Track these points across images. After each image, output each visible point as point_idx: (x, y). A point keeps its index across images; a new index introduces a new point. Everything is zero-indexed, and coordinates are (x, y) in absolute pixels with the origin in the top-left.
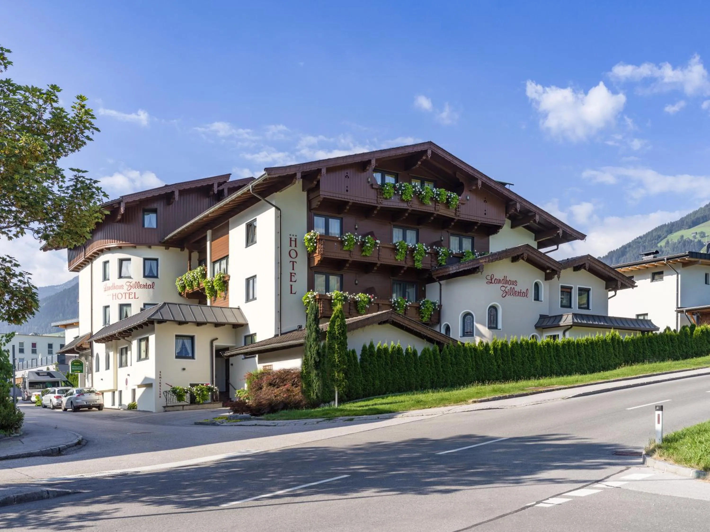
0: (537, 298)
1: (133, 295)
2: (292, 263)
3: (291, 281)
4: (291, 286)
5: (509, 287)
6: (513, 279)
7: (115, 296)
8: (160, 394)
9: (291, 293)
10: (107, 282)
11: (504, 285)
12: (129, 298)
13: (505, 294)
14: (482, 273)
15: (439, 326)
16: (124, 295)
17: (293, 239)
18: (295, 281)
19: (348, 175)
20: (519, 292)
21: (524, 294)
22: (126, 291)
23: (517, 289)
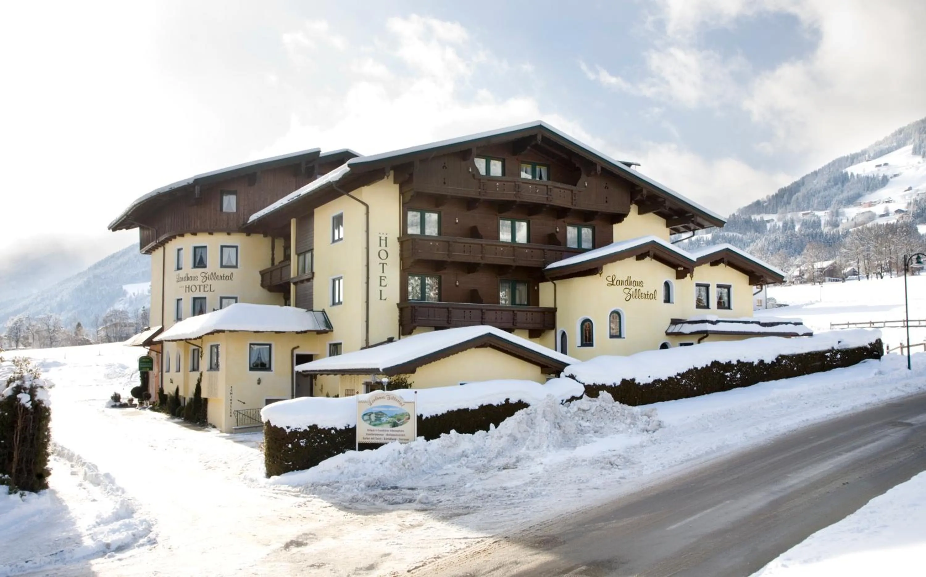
0: (667, 300)
1: (209, 287)
2: (381, 265)
3: (381, 285)
4: (381, 291)
5: (633, 289)
6: (638, 280)
7: (189, 289)
8: (231, 413)
9: (381, 299)
10: (179, 271)
11: (628, 287)
12: (204, 291)
13: (629, 297)
14: (600, 274)
15: (553, 332)
16: (198, 287)
17: (383, 238)
18: (386, 286)
19: (446, 165)
20: (645, 295)
21: (652, 296)
22: (201, 283)
23: (643, 290)
